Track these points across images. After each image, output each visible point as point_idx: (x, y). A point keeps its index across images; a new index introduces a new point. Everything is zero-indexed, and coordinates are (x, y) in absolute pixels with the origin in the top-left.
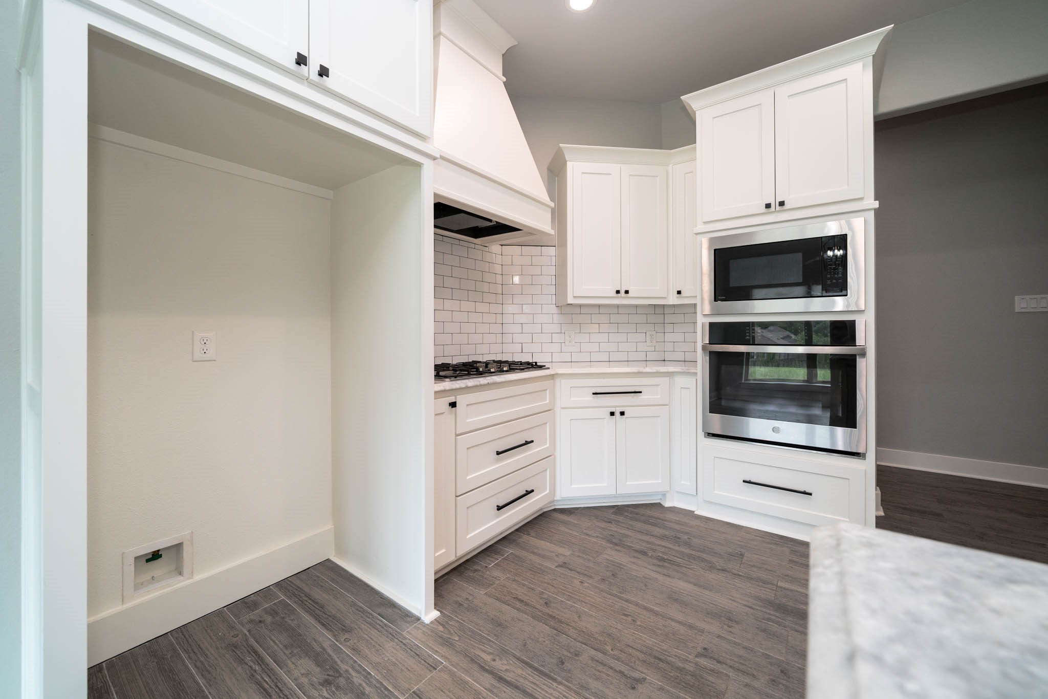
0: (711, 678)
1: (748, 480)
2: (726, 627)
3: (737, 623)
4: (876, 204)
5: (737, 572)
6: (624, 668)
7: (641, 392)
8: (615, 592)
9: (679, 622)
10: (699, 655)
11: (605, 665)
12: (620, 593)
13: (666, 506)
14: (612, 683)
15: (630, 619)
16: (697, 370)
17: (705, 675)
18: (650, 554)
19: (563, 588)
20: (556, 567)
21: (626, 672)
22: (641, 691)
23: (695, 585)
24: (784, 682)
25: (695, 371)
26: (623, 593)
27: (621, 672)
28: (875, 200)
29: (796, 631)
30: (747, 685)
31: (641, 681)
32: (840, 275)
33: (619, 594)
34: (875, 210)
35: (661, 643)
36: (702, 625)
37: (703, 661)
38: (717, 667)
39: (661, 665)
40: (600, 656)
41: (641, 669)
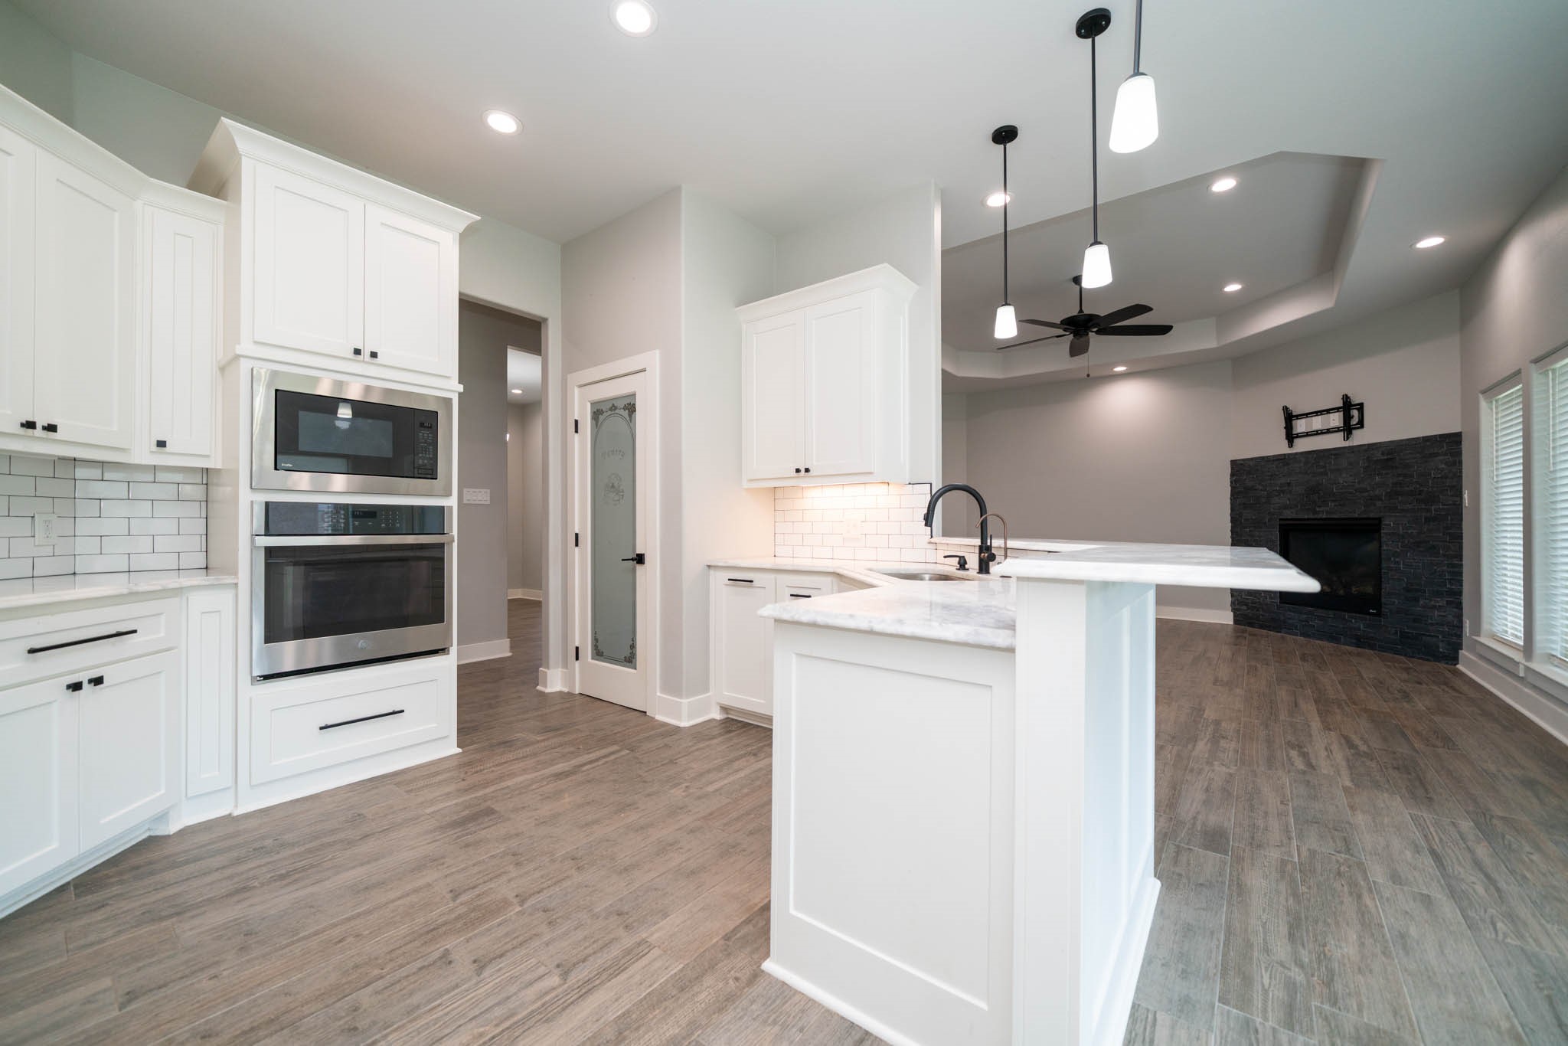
0: (485, 901)
1: (323, 725)
2: (440, 867)
3: (443, 857)
4: (461, 388)
5: (380, 830)
6: (419, 964)
7: (135, 632)
8: (285, 942)
9: (399, 898)
10: (454, 898)
11: (400, 981)
12: (293, 936)
13: (172, 833)
14: (428, 981)
15: (350, 939)
16: (238, 578)
17: (479, 903)
18: (256, 884)
19: (198, 1005)
20: (122, 1006)
21: (426, 964)
22: (457, 957)
23: (362, 865)
24: (523, 859)
25: (235, 581)
26: (298, 934)
27: (420, 969)
28: (459, 383)
29: (484, 829)
30: (509, 881)
31: (447, 952)
32: (431, 456)
33: (295, 938)
34: (460, 394)
35: (414, 922)
36: (421, 882)
37: (464, 898)
38: (477, 891)
39: (440, 931)
40: (380, 984)
41: (432, 949)
